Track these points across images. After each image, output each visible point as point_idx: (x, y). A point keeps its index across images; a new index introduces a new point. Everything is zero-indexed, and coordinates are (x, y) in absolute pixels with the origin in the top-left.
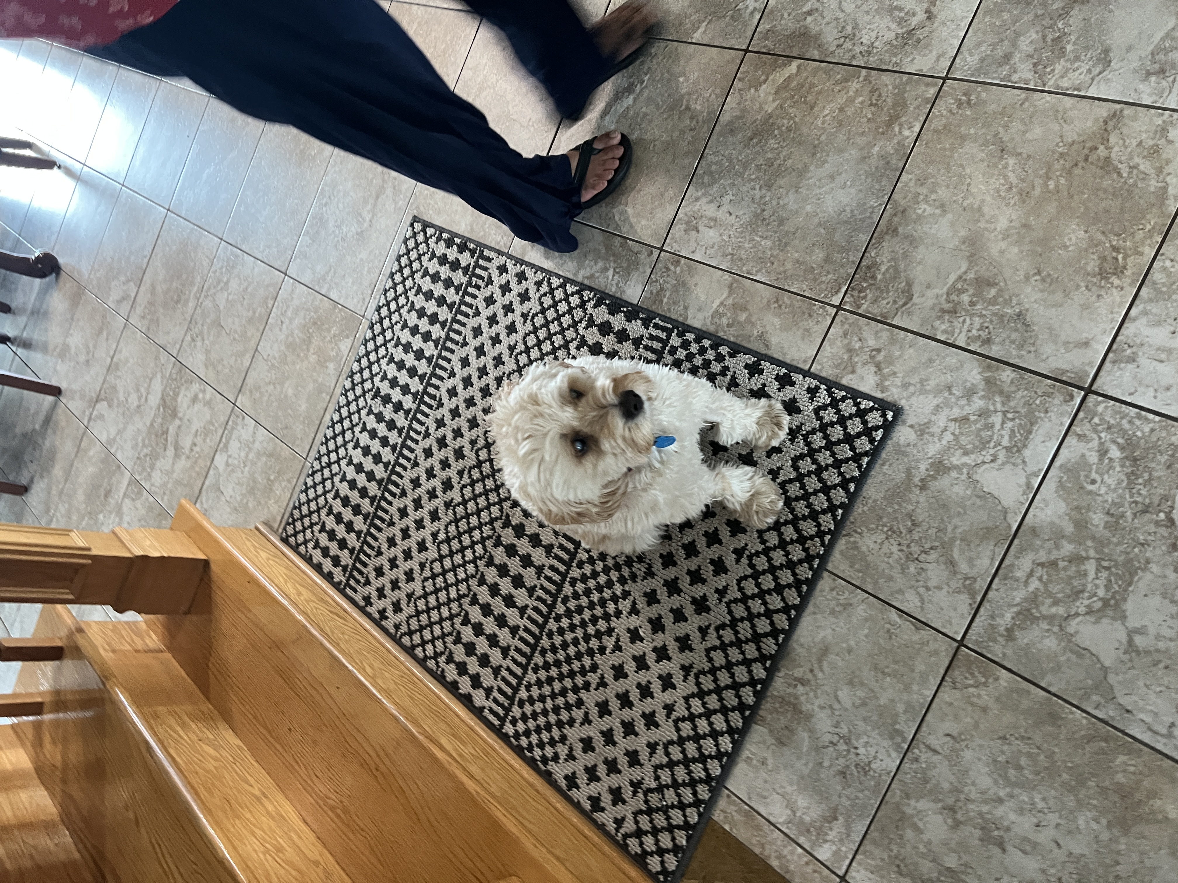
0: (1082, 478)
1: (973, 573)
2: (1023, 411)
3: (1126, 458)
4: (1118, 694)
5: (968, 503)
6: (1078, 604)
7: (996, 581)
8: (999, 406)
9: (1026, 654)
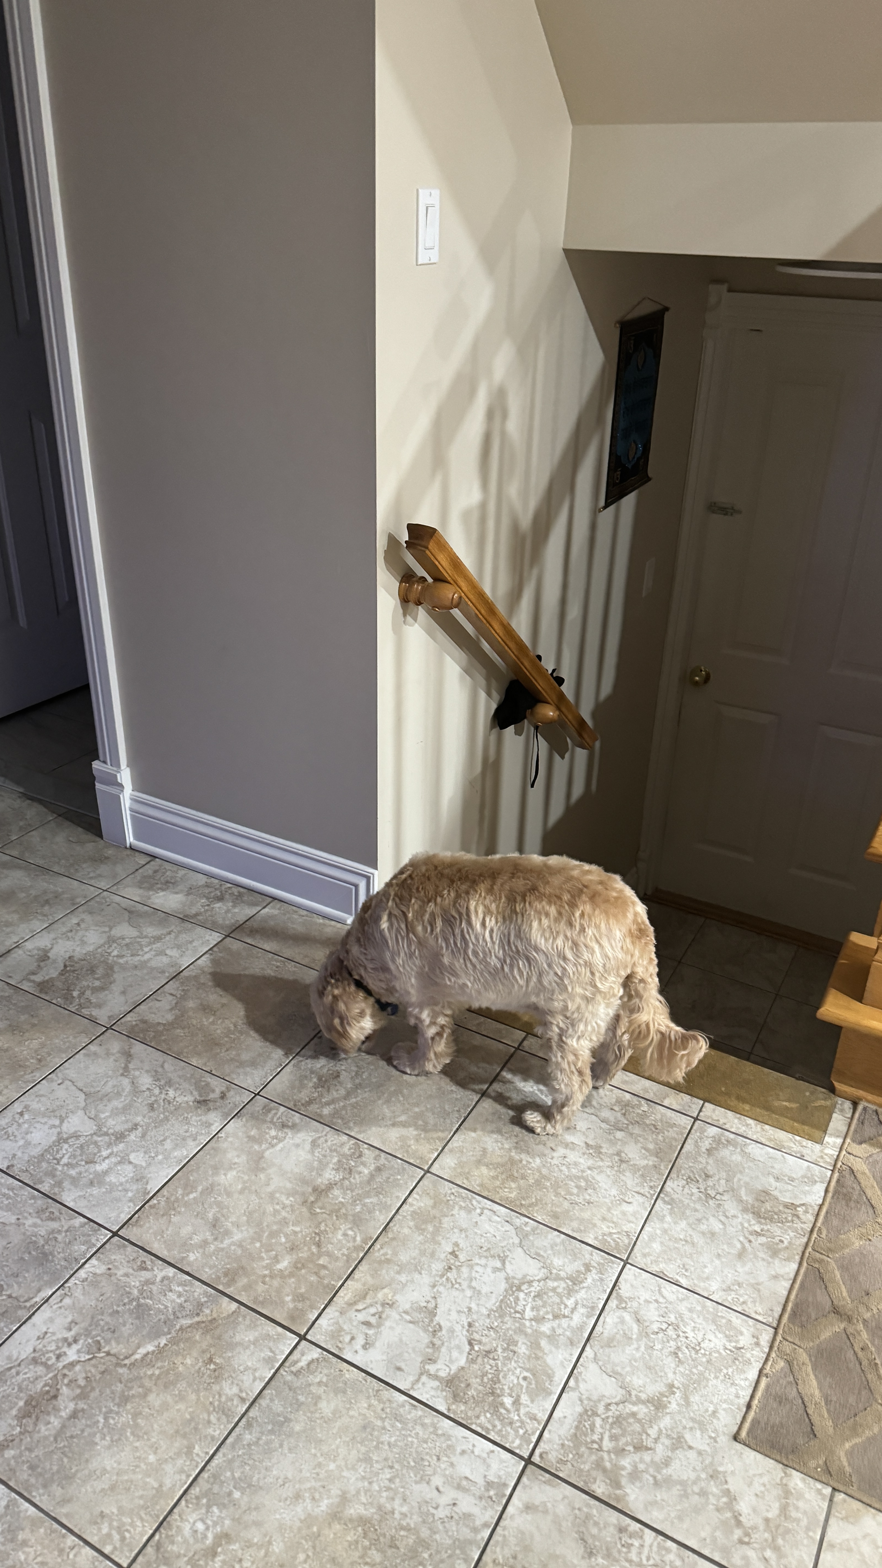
0: (533, 1382)
1: (619, 1313)
2: (583, 1449)
3: (499, 1396)
4: (514, 1231)
5: (628, 1369)
6: (538, 1288)
7: (601, 1306)
8: (605, 1456)
9: (575, 1255)
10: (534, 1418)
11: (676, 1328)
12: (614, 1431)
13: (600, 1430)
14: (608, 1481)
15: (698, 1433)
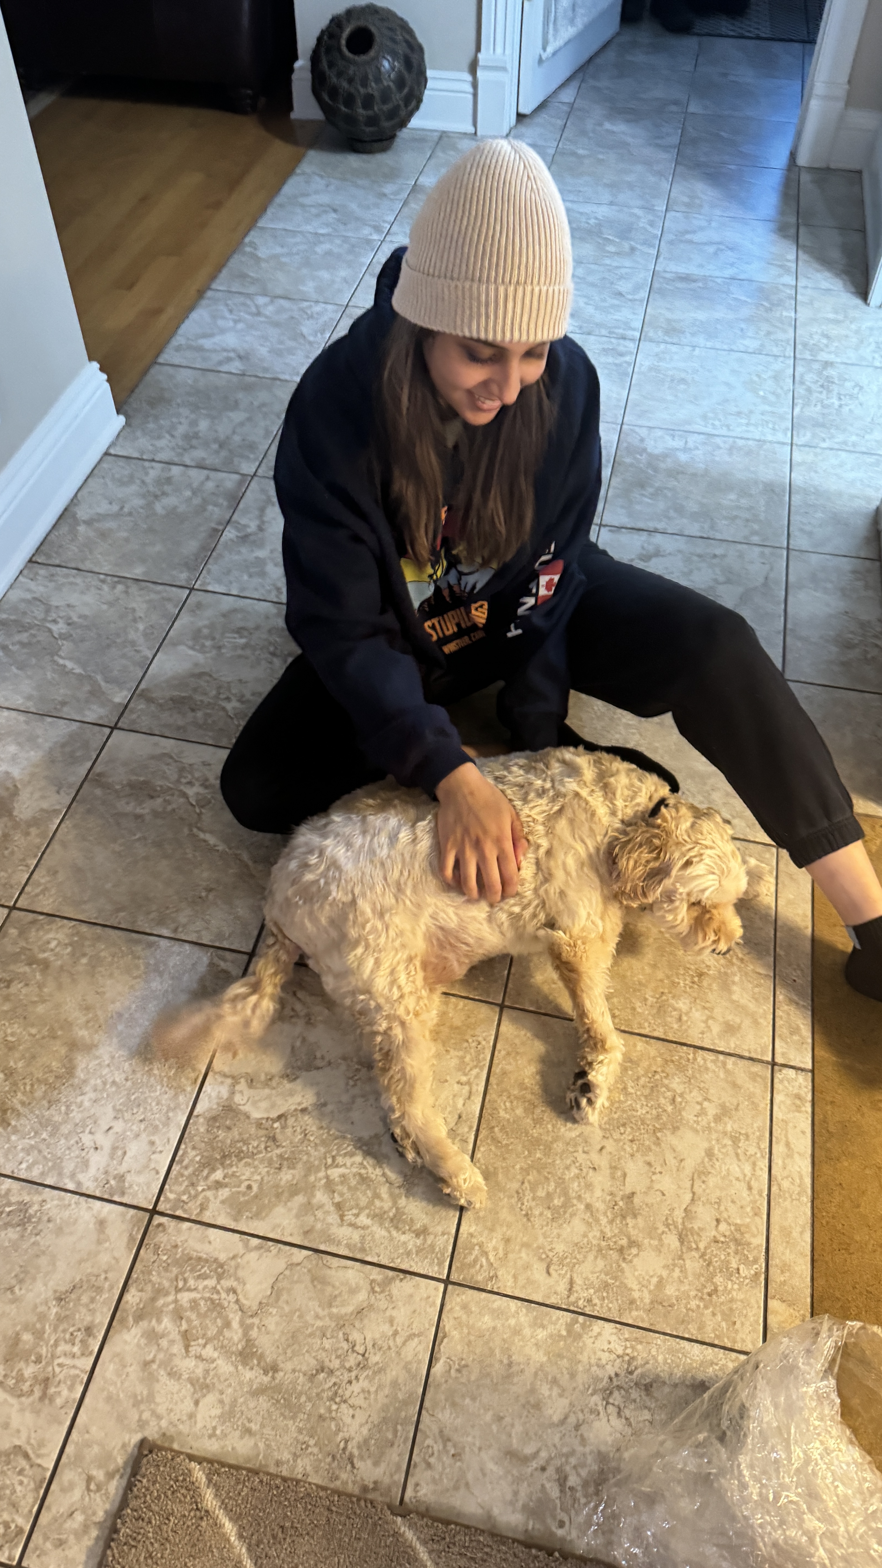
0: (246, 1198)
2: (175, 1270)
3: (222, 1164)
5: (287, 1309)
7: (369, 1259)
8: (171, 1298)
10: (203, 1208)
11: (362, 1366)
12: (202, 1303)
13: (200, 1287)
14: (141, 1306)
15: (217, 1411)
